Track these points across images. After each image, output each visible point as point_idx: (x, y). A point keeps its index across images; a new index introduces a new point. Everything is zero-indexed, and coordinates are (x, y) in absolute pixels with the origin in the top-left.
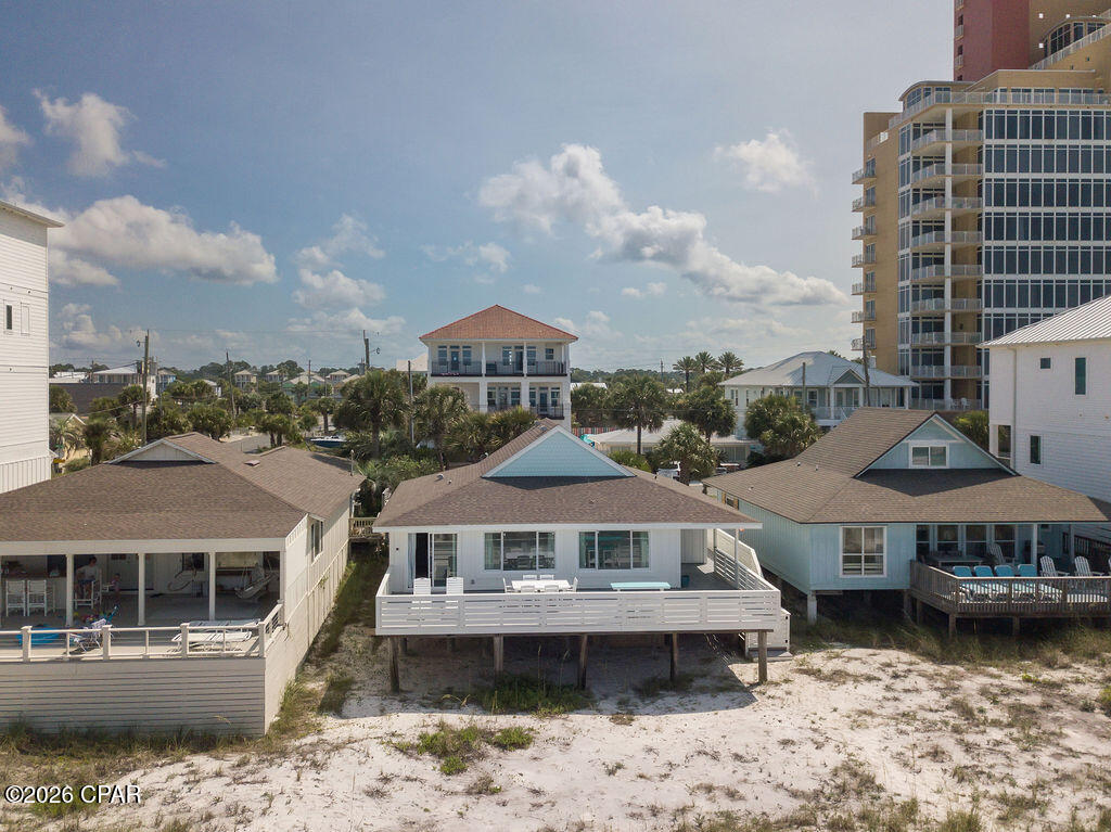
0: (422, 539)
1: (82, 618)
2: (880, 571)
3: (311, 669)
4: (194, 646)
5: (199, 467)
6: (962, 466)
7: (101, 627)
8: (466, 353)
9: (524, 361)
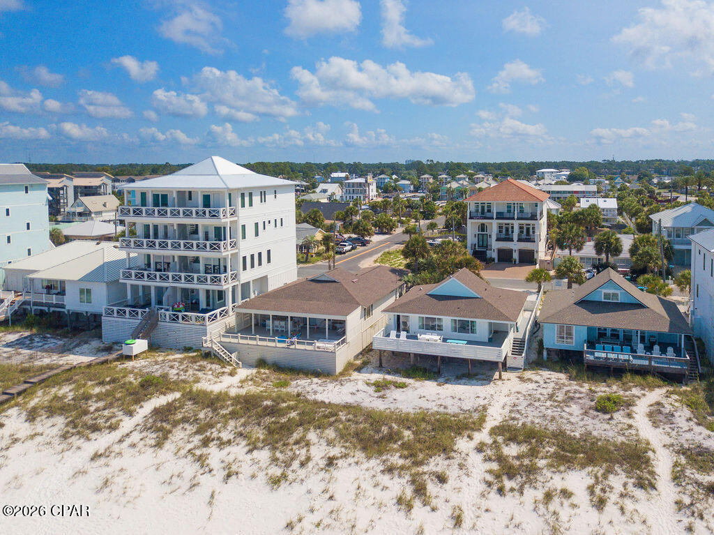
0: (398, 316)
1: (292, 336)
2: (572, 343)
3: (360, 356)
4: (318, 348)
5: (334, 284)
6: (626, 301)
7: (295, 339)
8: (489, 207)
9: (516, 212)
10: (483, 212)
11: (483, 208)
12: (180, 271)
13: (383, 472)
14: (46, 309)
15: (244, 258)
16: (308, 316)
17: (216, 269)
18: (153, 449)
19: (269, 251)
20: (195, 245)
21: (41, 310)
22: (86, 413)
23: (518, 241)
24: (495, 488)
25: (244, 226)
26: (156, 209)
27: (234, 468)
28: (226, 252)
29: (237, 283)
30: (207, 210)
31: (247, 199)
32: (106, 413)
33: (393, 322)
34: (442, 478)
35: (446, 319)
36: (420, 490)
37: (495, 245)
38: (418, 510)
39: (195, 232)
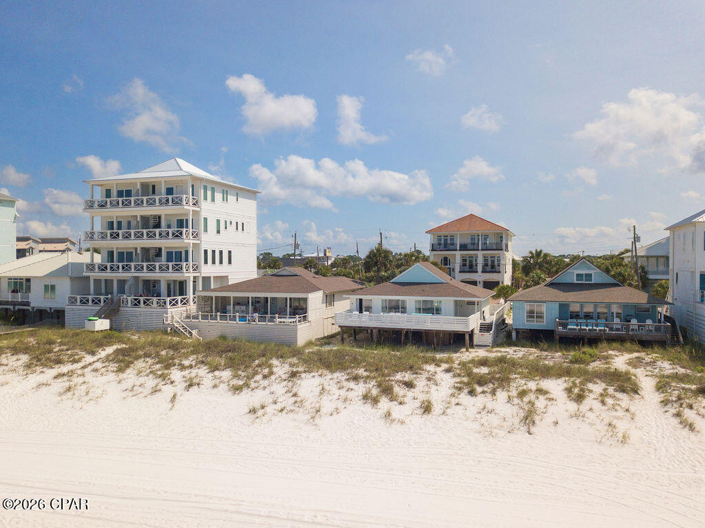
0: (361, 300)
2: (543, 322)
4: (280, 322)
5: (296, 277)
6: (600, 282)
8: (452, 240)
9: (480, 242)
10: (446, 245)
11: (446, 240)
12: (143, 262)
13: (348, 380)
14: (11, 307)
15: (206, 252)
16: (269, 295)
17: (178, 257)
18: (115, 374)
19: (230, 252)
20: (157, 234)
21: (6, 309)
22: (50, 351)
23: (482, 272)
24: (466, 391)
25: (206, 219)
26: (120, 199)
27: (195, 381)
28: (188, 241)
29: (198, 274)
30: (170, 197)
31: (209, 193)
32: (69, 352)
33: (356, 305)
34: (409, 385)
35: (411, 301)
36: (387, 391)
37: (460, 276)
38: (384, 403)
39: (158, 226)
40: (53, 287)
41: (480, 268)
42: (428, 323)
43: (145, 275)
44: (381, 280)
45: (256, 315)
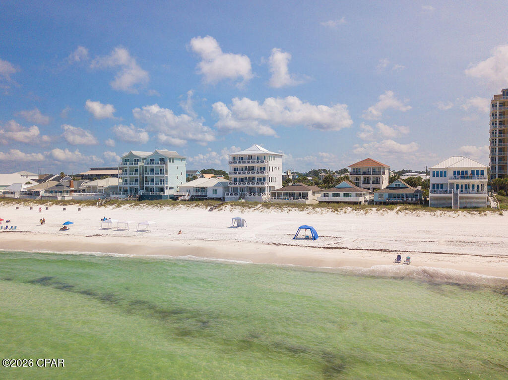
0: (324, 193)
2: (383, 199)
4: (300, 200)
5: (301, 186)
6: (402, 187)
8: (359, 170)
9: (371, 171)
10: (357, 172)
11: (357, 170)
12: (249, 181)
13: (327, 209)
14: (200, 197)
15: (270, 178)
19: (275, 178)
20: (255, 172)
21: (198, 198)
23: (372, 184)
24: (354, 210)
25: (270, 167)
28: (266, 175)
29: (268, 186)
30: (260, 160)
31: (270, 158)
33: (323, 195)
34: (342, 209)
35: (342, 193)
36: (337, 210)
37: (362, 186)
38: (336, 212)
39: (253, 169)
40: (216, 190)
41: (371, 182)
42: (347, 199)
43: (251, 186)
44: (330, 187)
45: (292, 198)
